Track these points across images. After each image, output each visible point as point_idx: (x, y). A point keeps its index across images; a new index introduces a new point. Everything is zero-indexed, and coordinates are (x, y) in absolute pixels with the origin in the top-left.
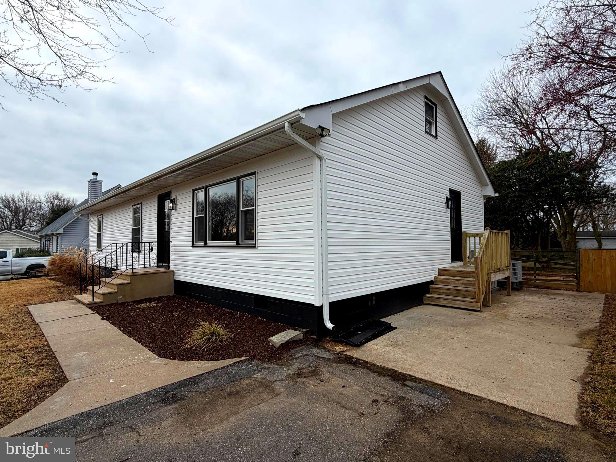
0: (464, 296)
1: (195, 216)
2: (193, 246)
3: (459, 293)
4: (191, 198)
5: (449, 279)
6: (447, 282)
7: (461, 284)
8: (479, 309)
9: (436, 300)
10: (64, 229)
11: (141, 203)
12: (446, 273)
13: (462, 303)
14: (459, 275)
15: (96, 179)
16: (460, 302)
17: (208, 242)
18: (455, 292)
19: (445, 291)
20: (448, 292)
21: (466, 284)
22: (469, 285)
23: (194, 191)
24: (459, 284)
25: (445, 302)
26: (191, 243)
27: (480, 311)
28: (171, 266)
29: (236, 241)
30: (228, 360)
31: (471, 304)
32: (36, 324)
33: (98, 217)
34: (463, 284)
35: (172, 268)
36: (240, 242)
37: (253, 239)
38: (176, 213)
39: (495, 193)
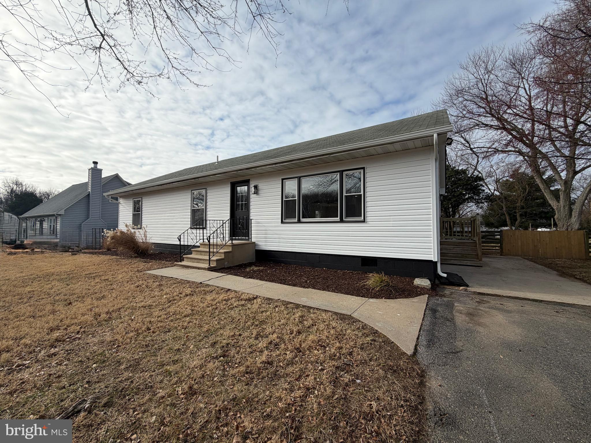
0: (467, 257)
1: (284, 199)
2: (282, 222)
3: (463, 256)
4: (281, 185)
5: (451, 247)
6: (450, 249)
7: (461, 250)
10: (65, 210)
11: (206, 188)
12: (446, 243)
13: (469, 262)
15: (96, 167)
16: (467, 261)
17: (301, 219)
18: (460, 255)
19: (452, 255)
20: (455, 255)
21: (465, 250)
22: (467, 251)
23: (283, 180)
24: (459, 250)
26: (280, 220)
27: (481, 266)
28: (251, 238)
29: (339, 218)
30: (419, 297)
31: (476, 262)
32: (201, 283)
33: (134, 200)
34: (463, 250)
35: (253, 240)
36: (344, 219)
37: (361, 216)
38: (257, 196)
39: (446, 193)
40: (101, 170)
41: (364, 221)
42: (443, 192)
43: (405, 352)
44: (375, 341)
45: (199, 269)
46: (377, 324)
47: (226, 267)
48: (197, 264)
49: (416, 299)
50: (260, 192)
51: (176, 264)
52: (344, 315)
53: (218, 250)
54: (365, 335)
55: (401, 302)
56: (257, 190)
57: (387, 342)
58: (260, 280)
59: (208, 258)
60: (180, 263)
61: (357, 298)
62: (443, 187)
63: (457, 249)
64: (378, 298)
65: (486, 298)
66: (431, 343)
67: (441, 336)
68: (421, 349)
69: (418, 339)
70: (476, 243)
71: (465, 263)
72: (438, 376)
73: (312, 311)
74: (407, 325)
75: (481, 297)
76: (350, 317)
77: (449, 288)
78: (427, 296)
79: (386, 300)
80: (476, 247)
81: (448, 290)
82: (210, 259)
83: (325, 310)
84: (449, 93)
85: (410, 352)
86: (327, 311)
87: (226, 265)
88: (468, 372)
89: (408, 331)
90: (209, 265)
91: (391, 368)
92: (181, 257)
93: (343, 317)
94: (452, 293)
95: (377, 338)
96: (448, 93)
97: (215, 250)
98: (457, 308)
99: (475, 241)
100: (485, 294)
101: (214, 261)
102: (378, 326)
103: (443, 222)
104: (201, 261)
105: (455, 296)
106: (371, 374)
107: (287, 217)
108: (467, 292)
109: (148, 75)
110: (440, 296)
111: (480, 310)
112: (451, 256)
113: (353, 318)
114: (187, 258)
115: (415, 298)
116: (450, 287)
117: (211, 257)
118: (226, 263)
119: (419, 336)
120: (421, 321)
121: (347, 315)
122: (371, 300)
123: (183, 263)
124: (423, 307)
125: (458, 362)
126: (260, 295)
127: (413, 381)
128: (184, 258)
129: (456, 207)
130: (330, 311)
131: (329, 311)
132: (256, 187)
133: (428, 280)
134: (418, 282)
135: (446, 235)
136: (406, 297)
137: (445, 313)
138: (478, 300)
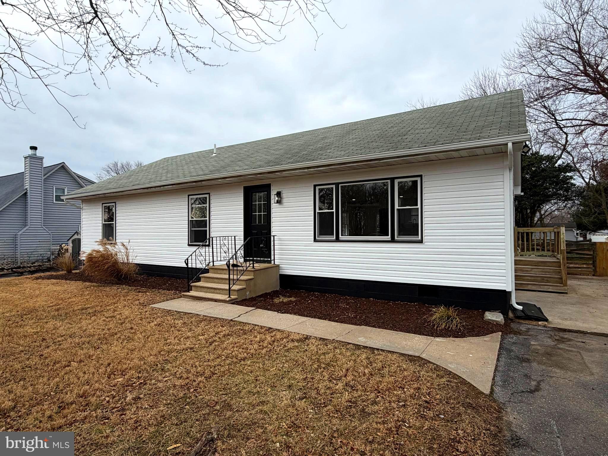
0: (548, 281)
1: (318, 211)
2: (315, 240)
3: (543, 279)
5: (529, 268)
6: (528, 271)
7: (541, 272)
8: (566, 292)
9: (524, 285)
11: (209, 193)
12: (521, 263)
13: (551, 287)
14: (534, 265)
15: (35, 154)
16: (548, 287)
17: (340, 237)
18: (539, 279)
19: (529, 278)
20: (533, 278)
21: (546, 272)
22: (549, 273)
23: (315, 187)
24: (539, 272)
25: (534, 287)
26: (313, 237)
27: (566, 293)
28: (274, 260)
29: (389, 237)
30: (491, 335)
31: (559, 288)
32: (232, 320)
33: (104, 205)
34: (543, 272)
35: (277, 262)
36: (396, 238)
37: (418, 235)
38: (281, 206)
39: (522, 192)
40: (41, 159)
41: (421, 242)
42: (519, 192)
43: (482, 391)
44: (451, 382)
45: (216, 301)
46: (449, 365)
47: (248, 298)
48: (213, 294)
49: (487, 338)
50: (284, 200)
51: (183, 295)
52: (411, 356)
53: (238, 277)
54: (440, 376)
55: (471, 341)
56: (280, 197)
57: (464, 382)
58: (299, 315)
59: (227, 288)
60: (188, 294)
61: (420, 336)
62: (519, 185)
63: (536, 270)
64: (445, 337)
65: (567, 335)
66: (505, 383)
67: (516, 377)
68: (497, 389)
69: (493, 379)
70: (560, 262)
71: (545, 288)
72: (514, 412)
73: (376, 352)
74: (481, 366)
75: (561, 334)
76: (419, 359)
77: (525, 324)
78: (500, 333)
79: (454, 339)
80: (561, 267)
81: (524, 326)
82: (230, 288)
83: (389, 351)
84: (528, 43)
85: (487, 391)
86: (392, 352)
87: (248, 295)
88: (542, 408)
89: (483, 372)
90: (229, 297)
91: (470, 406)
92: (189, 285)
93: (413, 359)
94: (529, 329)
95: (452, 380)
96: (526, 43)
97: (235, 277)
98: (533, 347)
99: (558, 259)
100: (566, 329)
101: (234, 290)
102: (451, 367)
103: (518, 233)
104: (216, 291)
105: (532, 333)
106: (453, 411)
107: (321, 233)
108: (546, 329)
109: (140, 52)
110: (515, 334)
111: (559, 349)
112: (528, 280)
113: (422, 359)
114: (195, 286)
115: (487, 336)
116: (527, 322)
117: (231, 286)
118: (248, 293)
119: (494, 377)
120: (495, 362)
121: (415, 356)
122: (438, 339)
123: (192, 293)
124: (496, 346)
125: (532, 400)
126: (311, 335)
127: (492, 415)
128: (192, 286)
129: (536, 207)
130: (396, 353)
131: (394, 352)
132: (279, 194)
133: (500, 314)
134: (490, 316)
135: (523, 250)
136: (477, 335)
137: (520, 353)
138: (557, 338)
